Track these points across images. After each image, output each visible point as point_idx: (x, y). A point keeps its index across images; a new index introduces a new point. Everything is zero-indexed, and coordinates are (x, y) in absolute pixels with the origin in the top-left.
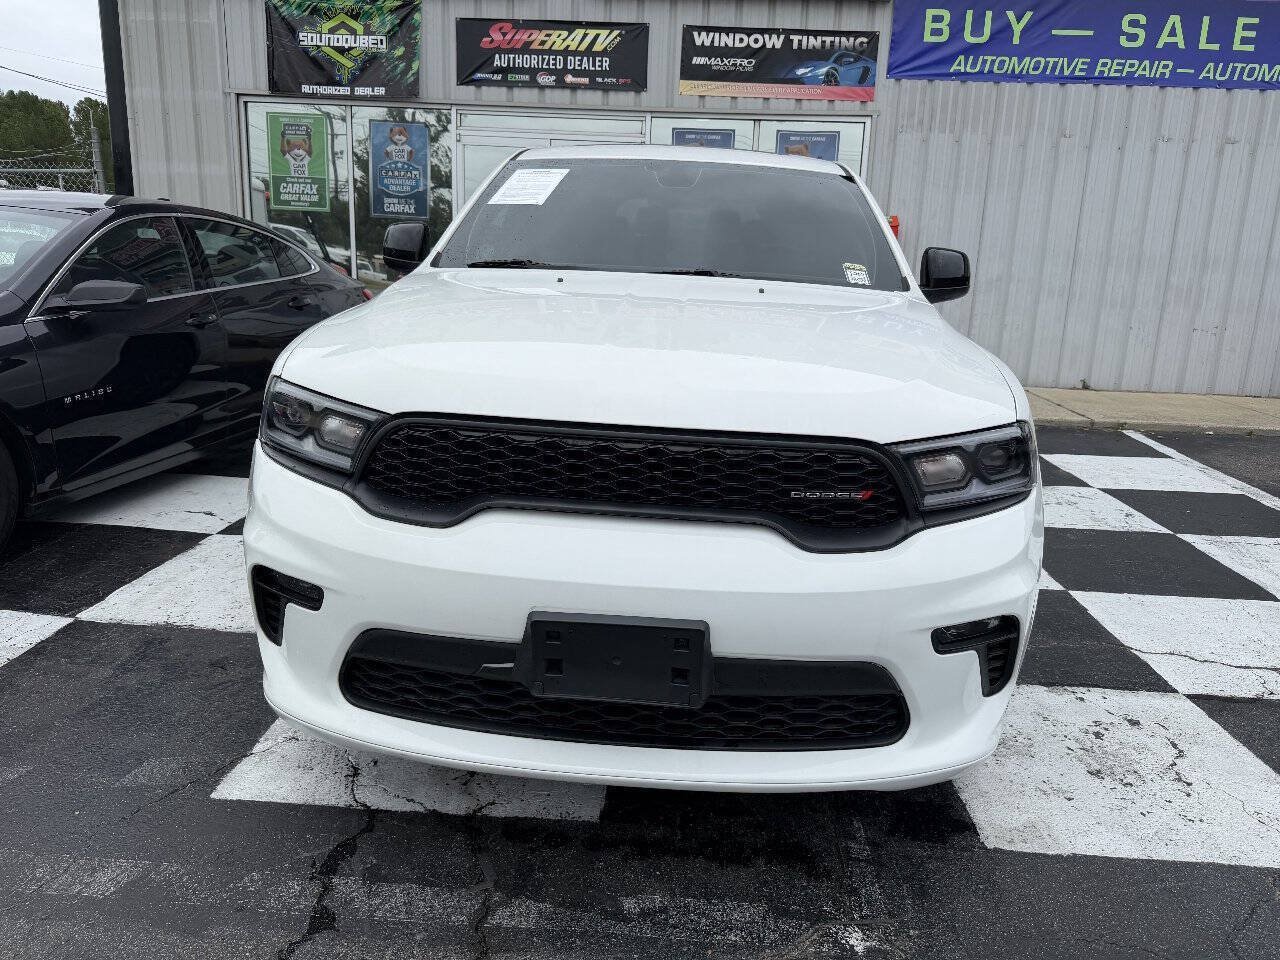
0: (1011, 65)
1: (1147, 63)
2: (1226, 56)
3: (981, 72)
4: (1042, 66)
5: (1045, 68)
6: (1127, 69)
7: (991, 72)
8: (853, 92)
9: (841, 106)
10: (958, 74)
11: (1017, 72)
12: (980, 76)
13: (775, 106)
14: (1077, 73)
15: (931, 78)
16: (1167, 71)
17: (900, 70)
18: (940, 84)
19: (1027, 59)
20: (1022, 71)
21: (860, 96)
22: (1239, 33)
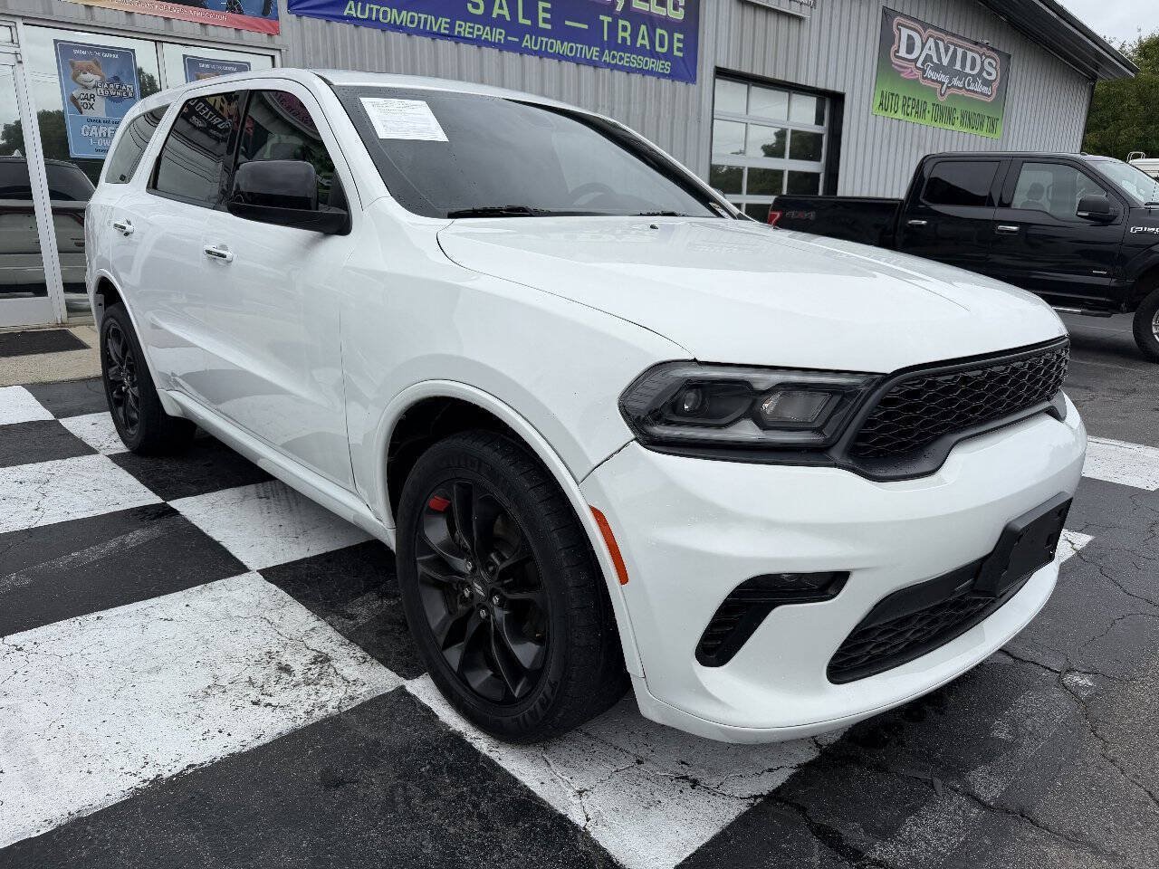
0: (393, 18)
1: (488, 28)
2: (535, 31)
3: (369, 19)
4: (416, 21)
5: (419, 22)
6: (476, 33)
7: (377, 19)
8: (260, 23)
9: (249, 36)
10: (350, 19)
11: (398, 23)
12: (369, 22)
13: (179, 28)
14: (443, 31)
15: (329, 18)
16: (502, 37)
17: (298, 7)
18: (337, 25)
19: (404, 13)
20: (401, 23)
21: (267, 29)
22: (541, 15)
